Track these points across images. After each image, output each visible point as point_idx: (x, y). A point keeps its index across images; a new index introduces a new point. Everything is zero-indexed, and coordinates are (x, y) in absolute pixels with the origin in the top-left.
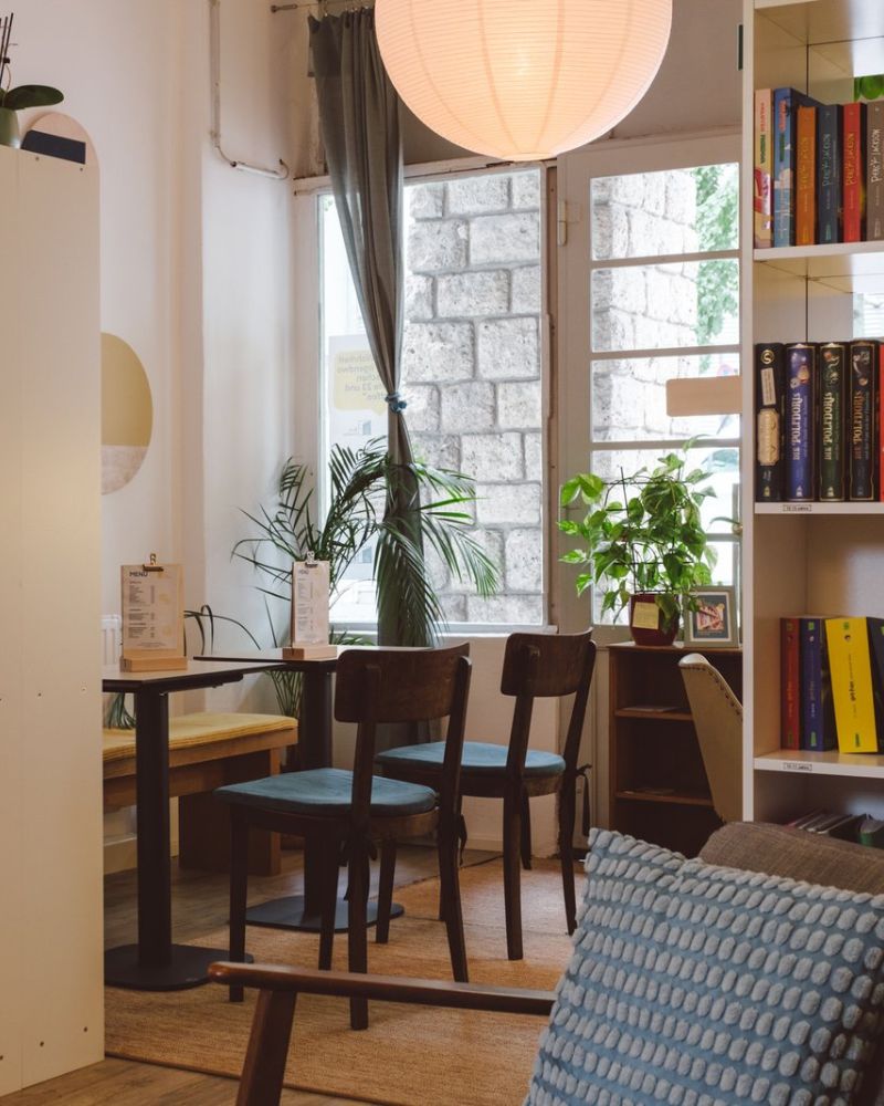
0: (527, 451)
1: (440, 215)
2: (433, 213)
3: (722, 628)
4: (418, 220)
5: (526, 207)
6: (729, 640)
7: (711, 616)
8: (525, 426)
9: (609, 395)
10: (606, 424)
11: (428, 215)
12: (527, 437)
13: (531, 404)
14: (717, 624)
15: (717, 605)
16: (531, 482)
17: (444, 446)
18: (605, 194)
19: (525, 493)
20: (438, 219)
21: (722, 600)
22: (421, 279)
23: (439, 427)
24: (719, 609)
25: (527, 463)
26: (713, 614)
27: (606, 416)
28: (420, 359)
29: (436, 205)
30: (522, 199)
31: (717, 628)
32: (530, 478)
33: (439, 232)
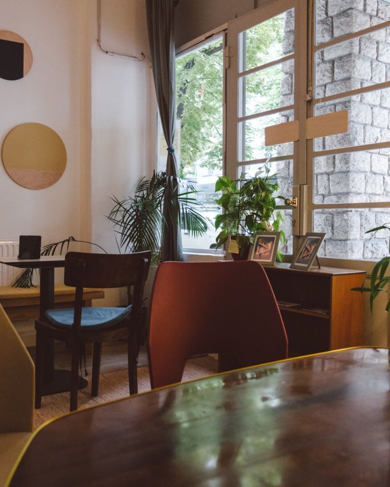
0: (318, 182)
1: (290, 92)
2: (288, 92)
3: (268, 255)
4: (283, 95)
5: (320, 84)
6: (270, 261)
7: (264, 247)
8: (318, 172)
9: (349, 158)
10: (348, 169)
11: (286, 93)
12: (318, 177)
13: (320, 163)
14: (266, 252)
15: (269, 242)
16: (320, 195)
17: (290, 181)
18: (349, 74)
19: (317, 199)
20: (290, 94)
21: (272, 239)
22: (283, 118)
23: (289, 174)
24: (270, 245)
25: (318, 187)
26: (266, 247)
27: (347, 166)
28: (282, 148)
29: (289, 88)
30: (318, 81)
31: (266, 254)
32: (320, 193)
33: (290, 99)
